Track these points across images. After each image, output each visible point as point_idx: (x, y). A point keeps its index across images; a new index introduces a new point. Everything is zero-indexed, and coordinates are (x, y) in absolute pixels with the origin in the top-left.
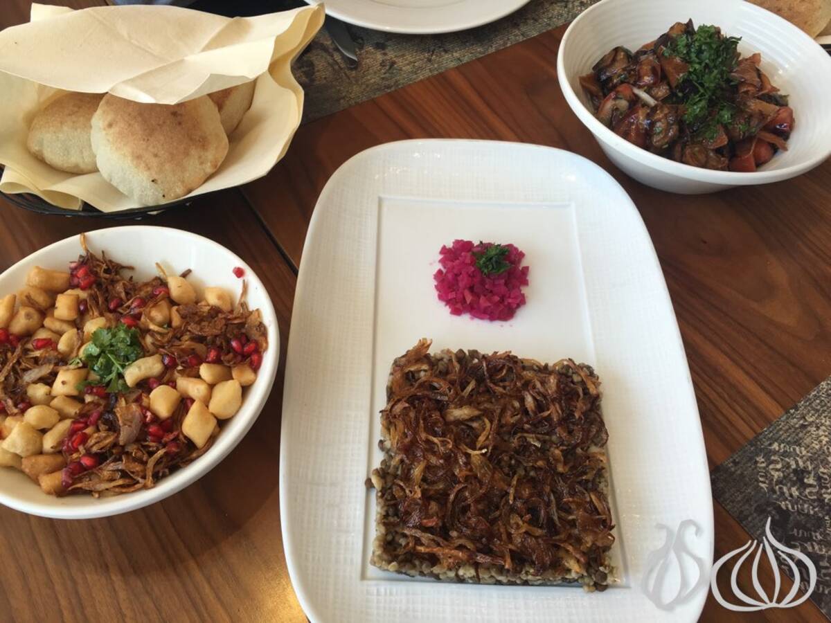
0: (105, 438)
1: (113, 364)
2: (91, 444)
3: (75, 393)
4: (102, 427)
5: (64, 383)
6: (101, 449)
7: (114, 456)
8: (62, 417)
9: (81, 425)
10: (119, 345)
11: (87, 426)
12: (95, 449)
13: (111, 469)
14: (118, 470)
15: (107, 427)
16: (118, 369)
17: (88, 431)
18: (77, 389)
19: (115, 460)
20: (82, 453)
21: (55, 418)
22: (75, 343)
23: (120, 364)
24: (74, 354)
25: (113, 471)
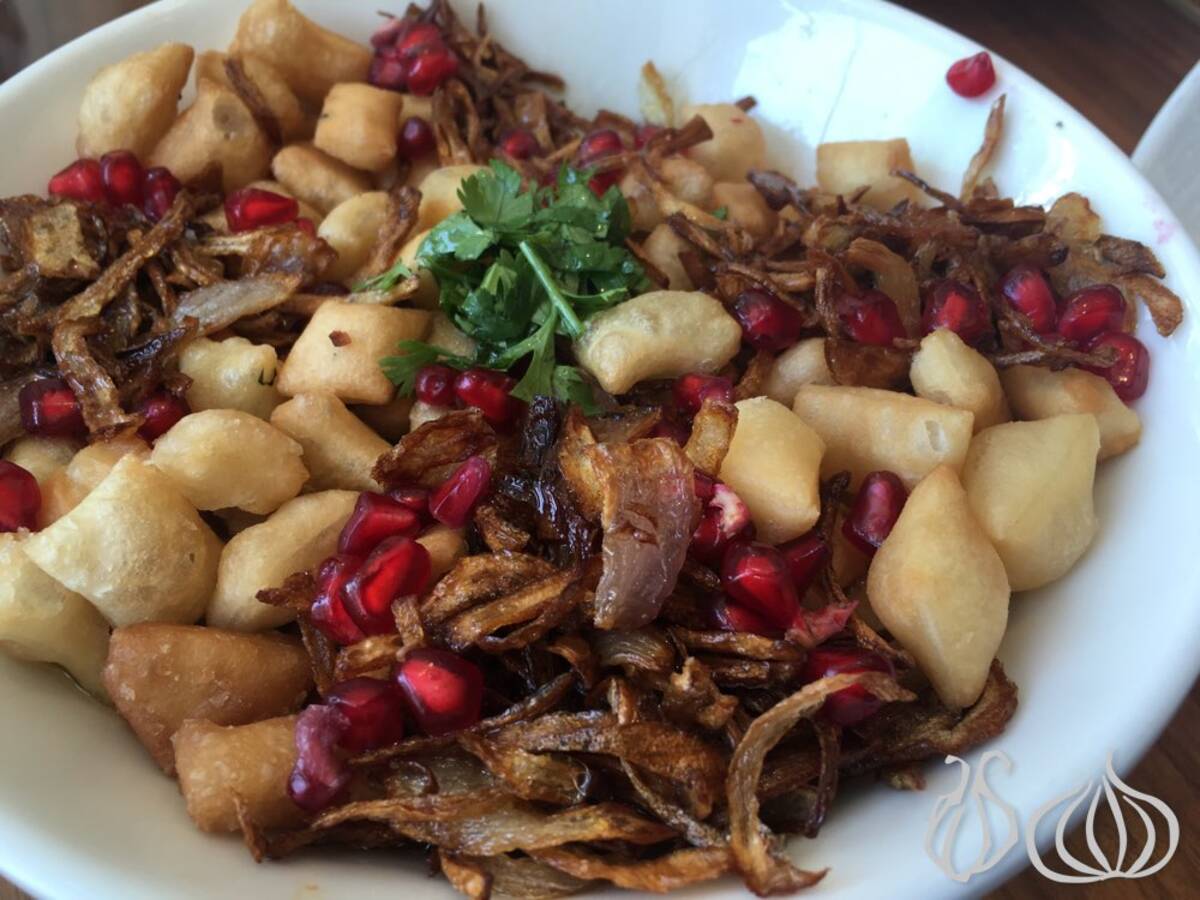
0: (519, 584)
1: (543, 296)
2: (451, 602)
3: (374, 389)
4: (501, 534)
5: (338, 339)
6: (502, 632)
7: (562, 679)
8: (318, 478)
9: (403, 518)
10: (566, 231)
11: (425, 522)
12: (470, 629)
13: (548, 743)
14: (581, 757)
15: (526, 537)
16: (559, 317)
17: (437, 543)
18: (389, 377)
19: (571, 702)
20: (409, 642)
21: (284, 475)
22: (383, 230)
23: (568, 300)
24: (378, 263)
25: (554, 753)
